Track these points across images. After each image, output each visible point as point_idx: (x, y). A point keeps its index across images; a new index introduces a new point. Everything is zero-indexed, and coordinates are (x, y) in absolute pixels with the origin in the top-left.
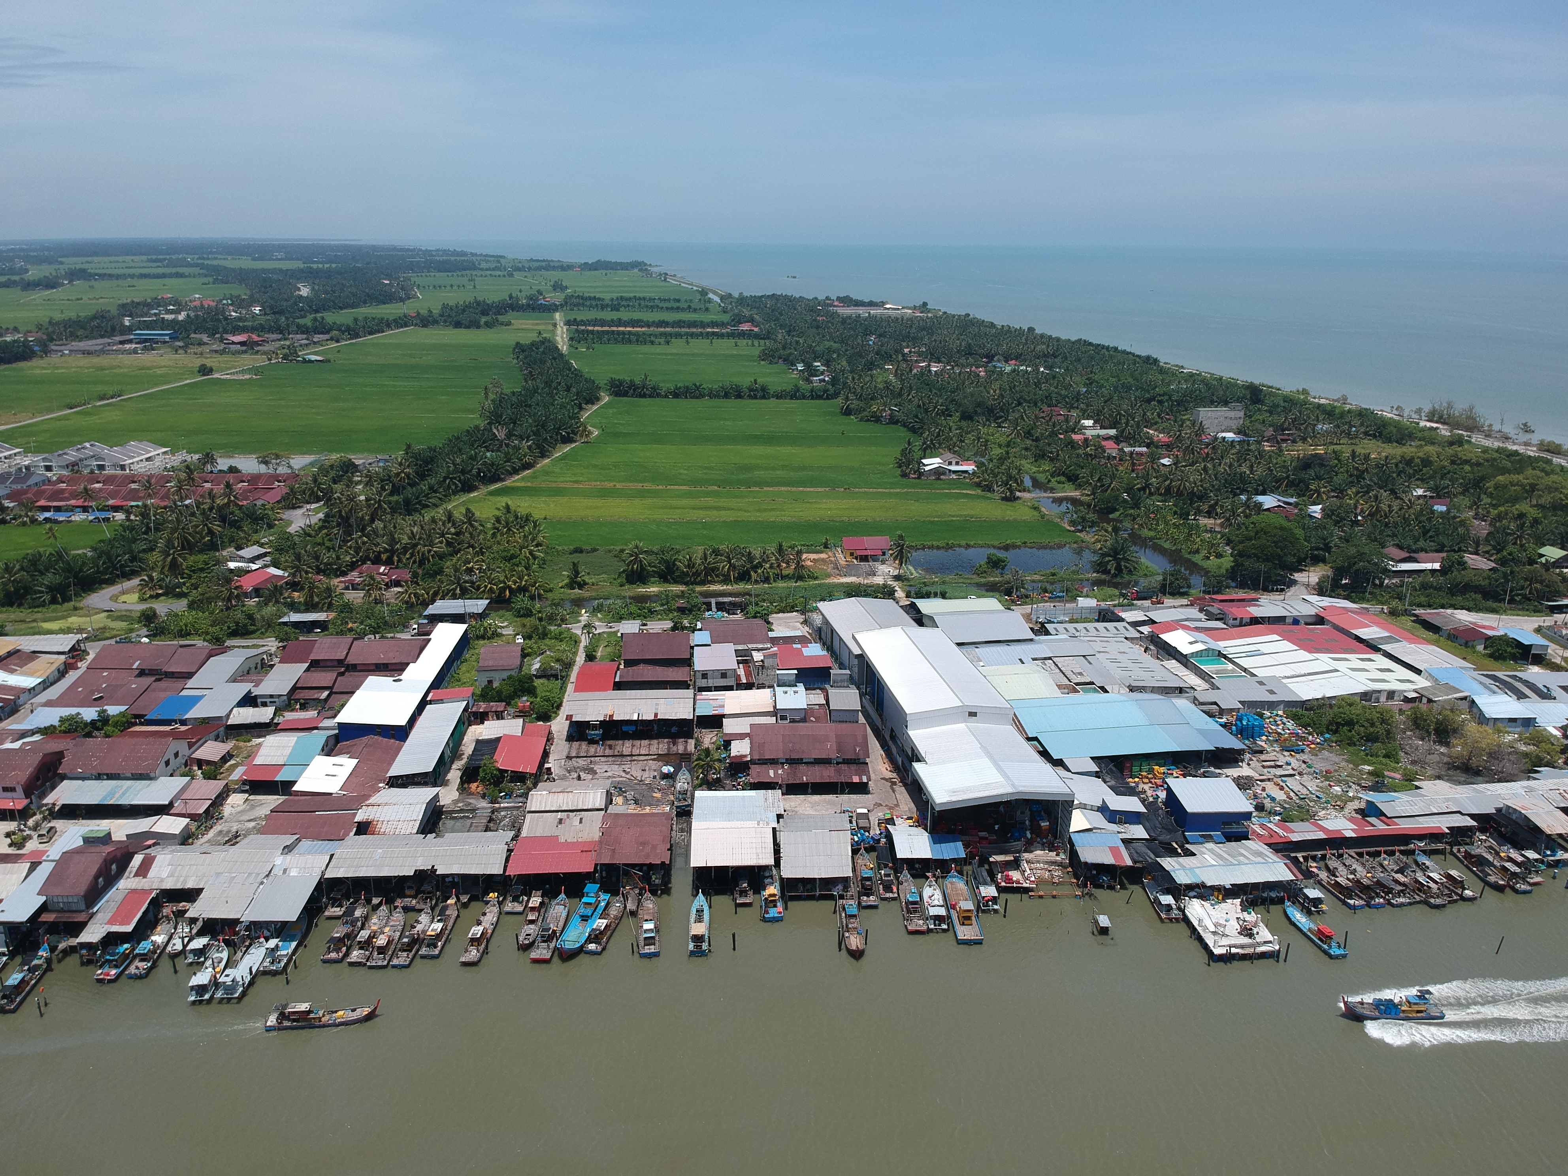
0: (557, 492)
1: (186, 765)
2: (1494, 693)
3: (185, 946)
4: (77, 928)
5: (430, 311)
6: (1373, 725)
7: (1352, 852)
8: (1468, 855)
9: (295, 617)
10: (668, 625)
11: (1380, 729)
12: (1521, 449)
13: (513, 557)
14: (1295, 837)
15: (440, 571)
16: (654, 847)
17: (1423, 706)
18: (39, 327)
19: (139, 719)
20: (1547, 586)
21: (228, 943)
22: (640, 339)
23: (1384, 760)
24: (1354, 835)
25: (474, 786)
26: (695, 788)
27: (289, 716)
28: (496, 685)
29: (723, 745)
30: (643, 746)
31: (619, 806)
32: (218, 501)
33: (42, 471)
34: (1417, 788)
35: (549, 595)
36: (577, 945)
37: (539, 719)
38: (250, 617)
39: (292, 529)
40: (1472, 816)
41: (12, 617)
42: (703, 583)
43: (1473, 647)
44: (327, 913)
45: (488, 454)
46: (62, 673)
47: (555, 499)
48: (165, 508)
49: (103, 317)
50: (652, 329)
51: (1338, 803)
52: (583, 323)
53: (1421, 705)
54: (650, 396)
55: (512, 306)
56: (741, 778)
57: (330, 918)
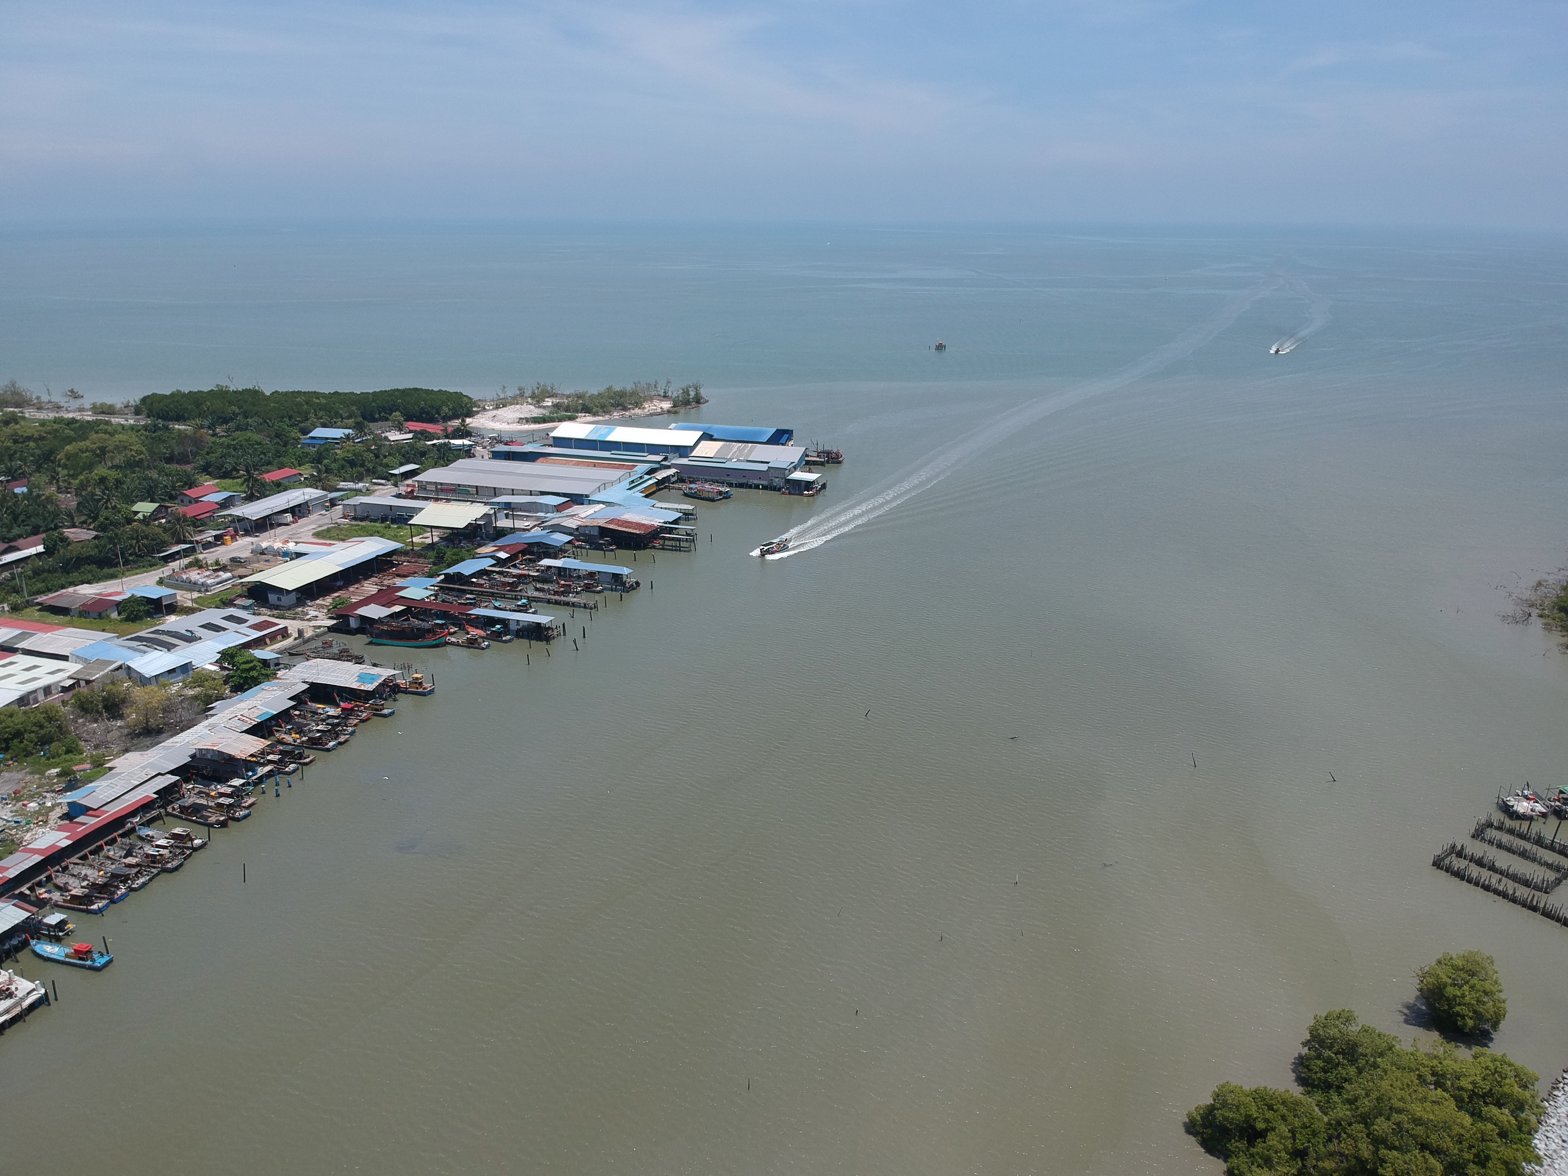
2: (145, 652)
6: (41, 727)
7: (74, 859)
8: (183, 809)
11: (50, 728)
12: (77, 416)
14: (12, 873)
17: (84, 690)
20: (153, 540)
23: (68, 757)
24: (69, 842)
34: (111, 769)
40: (172, 772)
43: (108, 617)
51: (40, 818)
53: (81, 690)
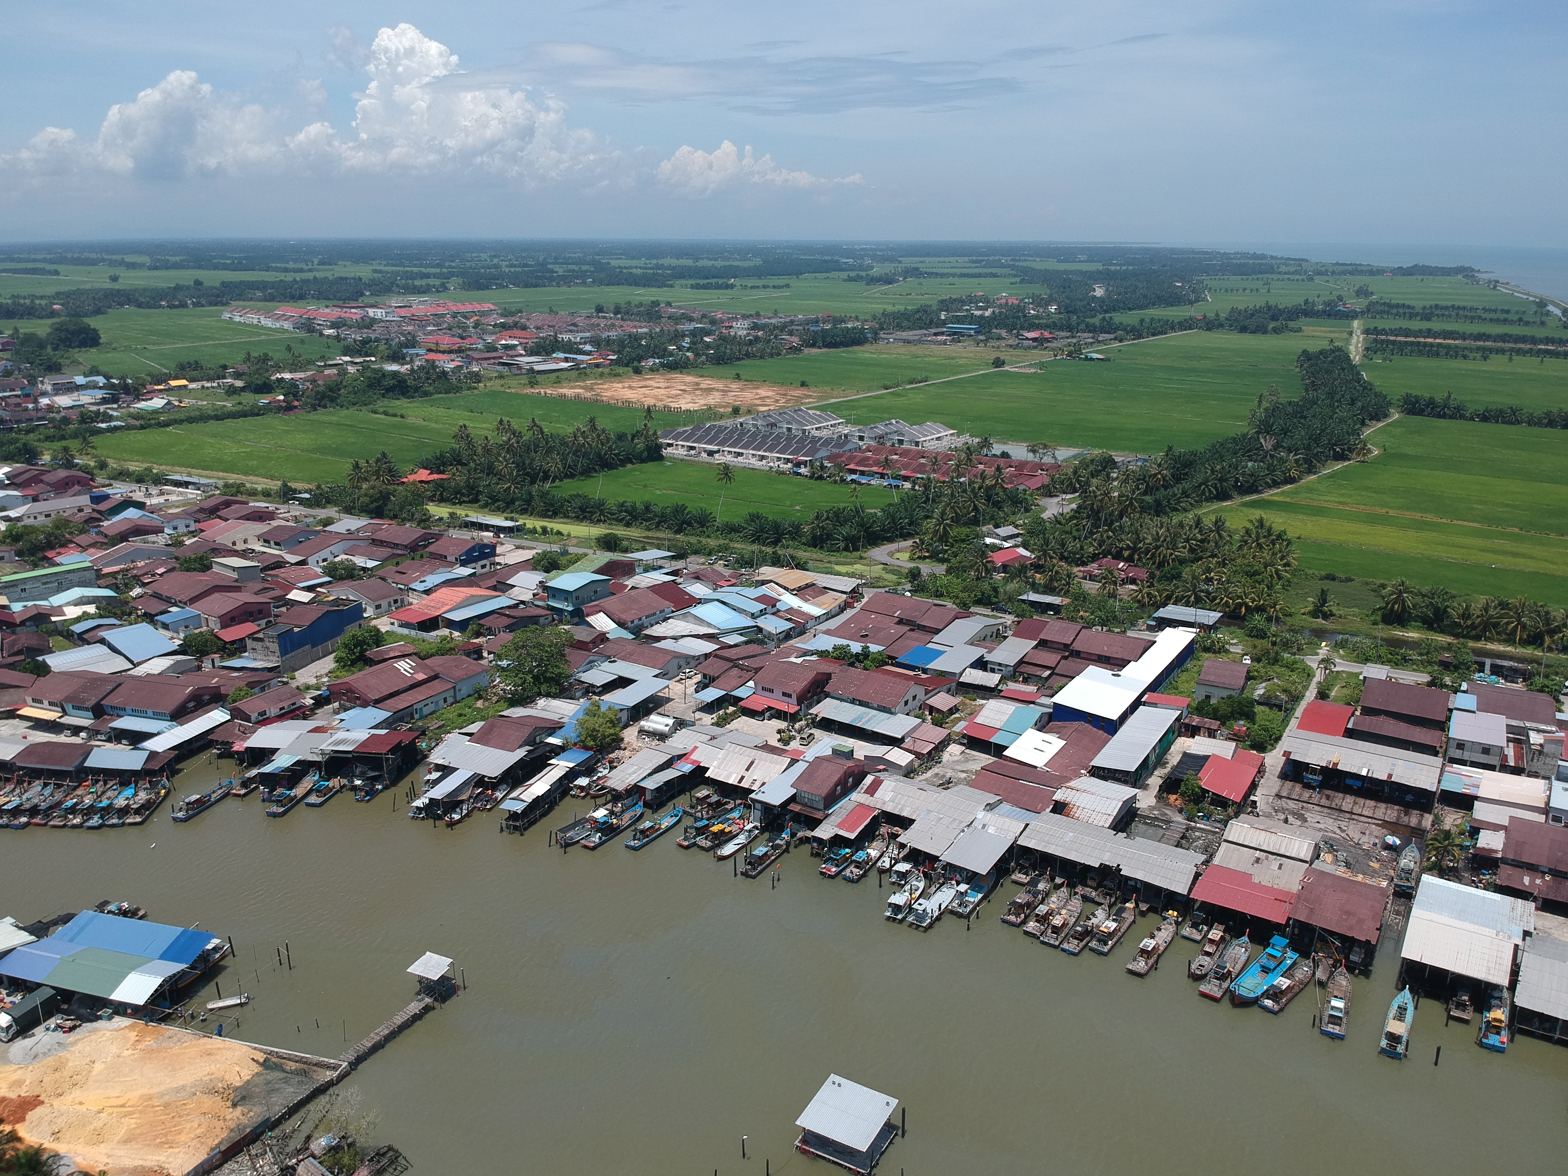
0: (1318, 511)
1: (920, 709)
3: (892, 866)
4: (814, 823)
5: (1217, 315)
9: (1033, 597)
10: (1425, 678)
13: (1256, 573)
15: (1178, 576)
16: (1361, 921)
18: (874, 318)
19: (892, 660)
21: (926, 875)
22: (1452, 353)
25: (1173, 797)
26: (1424, 870)
27: (1012, 686)
28: (1213, 701)
29: (1469, 832)
30: (1366, 807)
31: (1326, 863)
32: (987, 482)
33: (856, 440)
35: (1288, 619)
36: (1252, 995)
37: (1253, 747)
38: (995, 590)
39: (1046, 515)
41: (814, 556)
42: (1477, 638)
44: (1013, 877)
45: (1250, 464)
46: (842, 610)
47: (1314, 518)
48: (944, 482)
49: (926, 312)
50: (1467, 342)
52: (1384, 332)
54: (1451, 417)
55: (1307, 311)
56: (1484, 875)
57: (1015, 882)
